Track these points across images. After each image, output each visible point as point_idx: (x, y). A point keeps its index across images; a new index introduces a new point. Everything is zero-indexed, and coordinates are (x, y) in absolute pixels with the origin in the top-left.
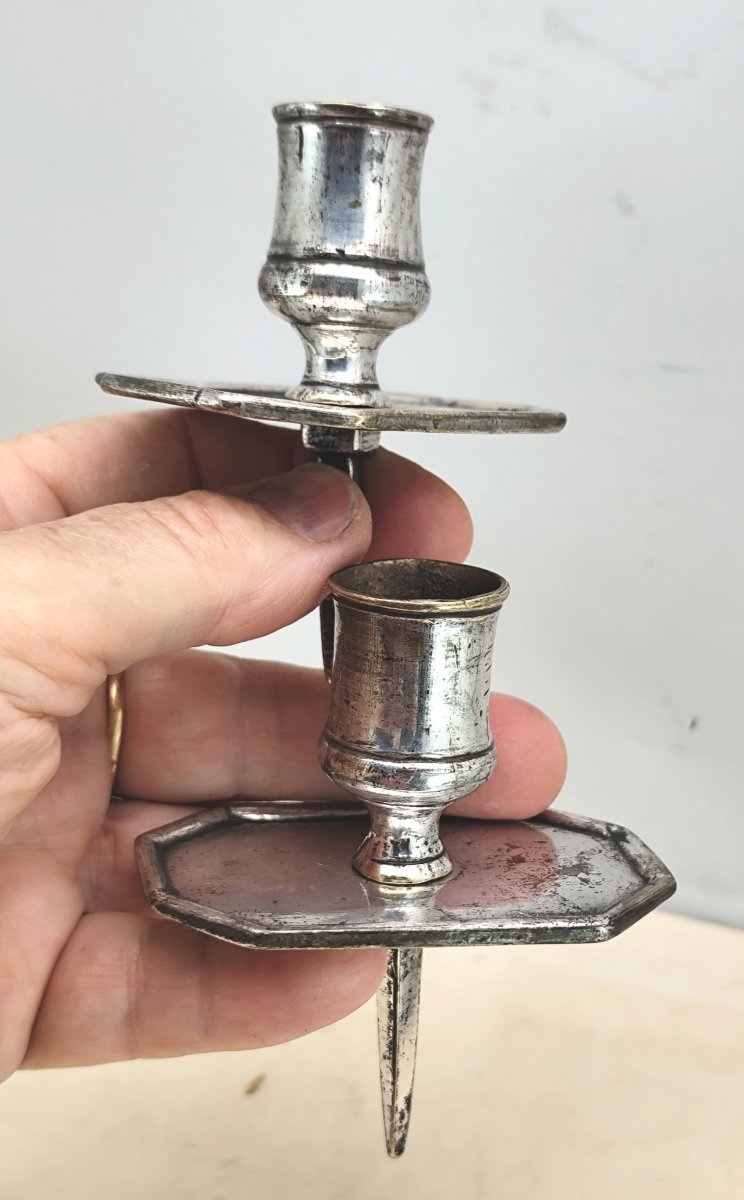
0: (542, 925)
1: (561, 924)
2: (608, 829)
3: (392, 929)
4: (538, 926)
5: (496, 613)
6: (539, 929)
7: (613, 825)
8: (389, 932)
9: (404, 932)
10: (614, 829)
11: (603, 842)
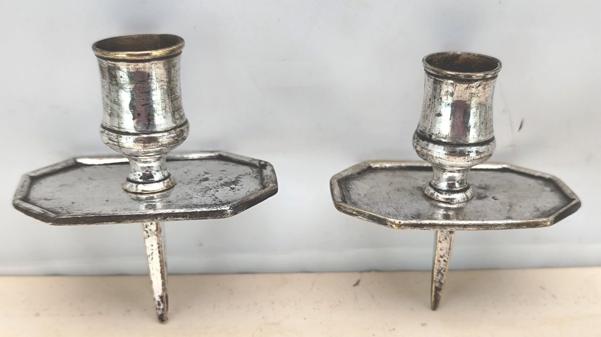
0: (194, 210)
1: (204, 209)
2: (259, 163)
3: (118, 215)
4: (192, 211)
5: (180, 56)
6: (193, 212)
7: (262, 161)
8: (117, 216)
9: (124, 215)
10: (262, 163)
11: (255, 170)
